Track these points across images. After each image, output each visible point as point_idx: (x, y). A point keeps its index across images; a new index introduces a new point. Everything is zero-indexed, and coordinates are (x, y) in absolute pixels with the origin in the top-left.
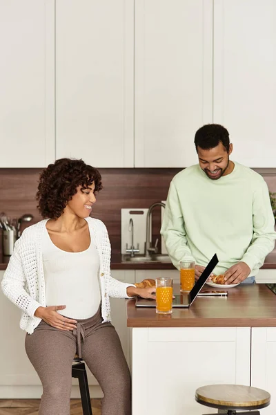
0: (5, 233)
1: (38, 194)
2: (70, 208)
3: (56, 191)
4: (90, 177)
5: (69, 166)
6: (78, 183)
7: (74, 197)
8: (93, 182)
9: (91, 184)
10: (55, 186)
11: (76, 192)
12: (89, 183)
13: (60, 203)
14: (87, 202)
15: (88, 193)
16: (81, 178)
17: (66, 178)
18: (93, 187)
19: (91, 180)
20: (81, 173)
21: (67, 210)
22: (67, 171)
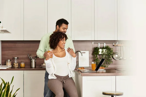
0: (32, 61)
1: (49, 43)
2: (59, 46)
3: (54, 41)
4: (63, 36)
5: (57, 33)
6: (60, 38)
7: (59, 42)
8: (65, 37)
9: (64, 38)
10: (54, 39)
11: (60, 40)
12: (63, 38)
13: (55, 44)
14: (63, 43)
15: (63, 41)
16: (61, 37)
17: (56, 37)
18: (65, 39)
19: (64, 37)
20: (60, 35)
21: (58, 46)
22: (56, 35)
